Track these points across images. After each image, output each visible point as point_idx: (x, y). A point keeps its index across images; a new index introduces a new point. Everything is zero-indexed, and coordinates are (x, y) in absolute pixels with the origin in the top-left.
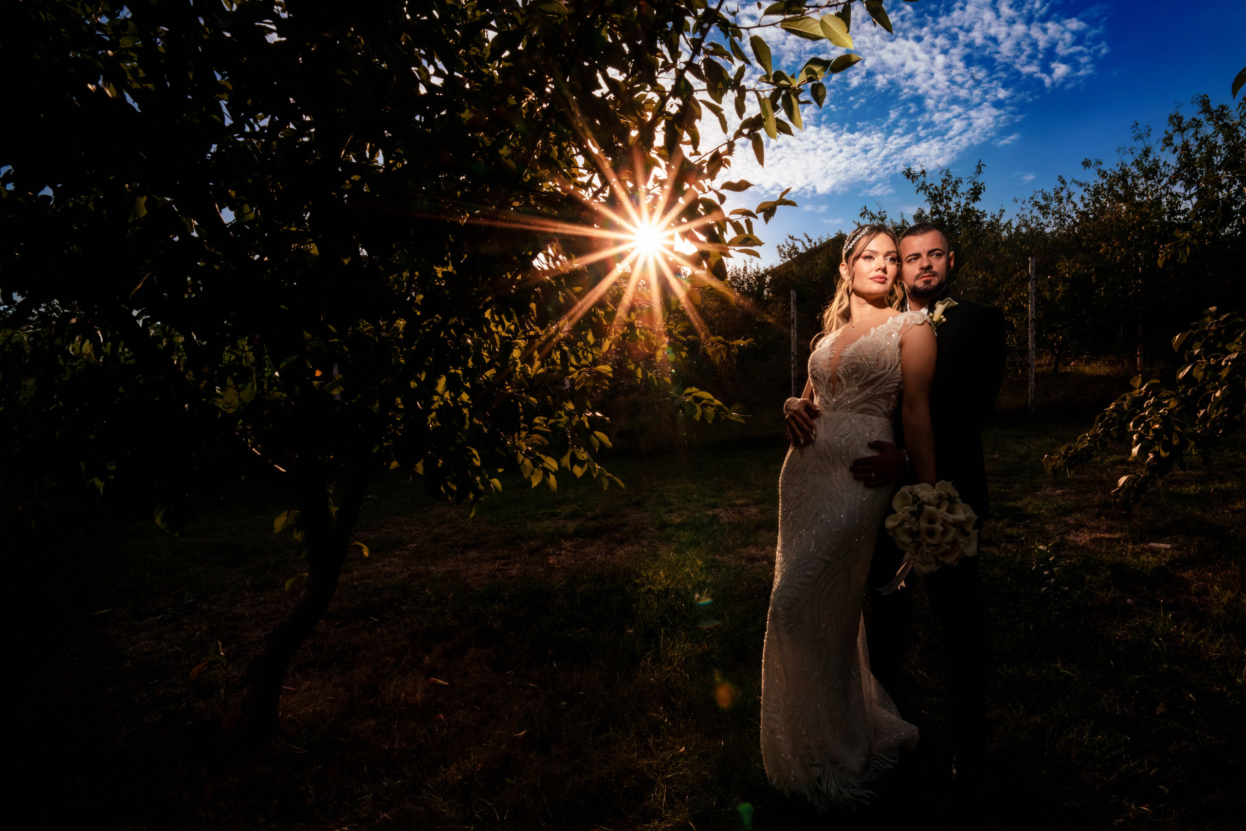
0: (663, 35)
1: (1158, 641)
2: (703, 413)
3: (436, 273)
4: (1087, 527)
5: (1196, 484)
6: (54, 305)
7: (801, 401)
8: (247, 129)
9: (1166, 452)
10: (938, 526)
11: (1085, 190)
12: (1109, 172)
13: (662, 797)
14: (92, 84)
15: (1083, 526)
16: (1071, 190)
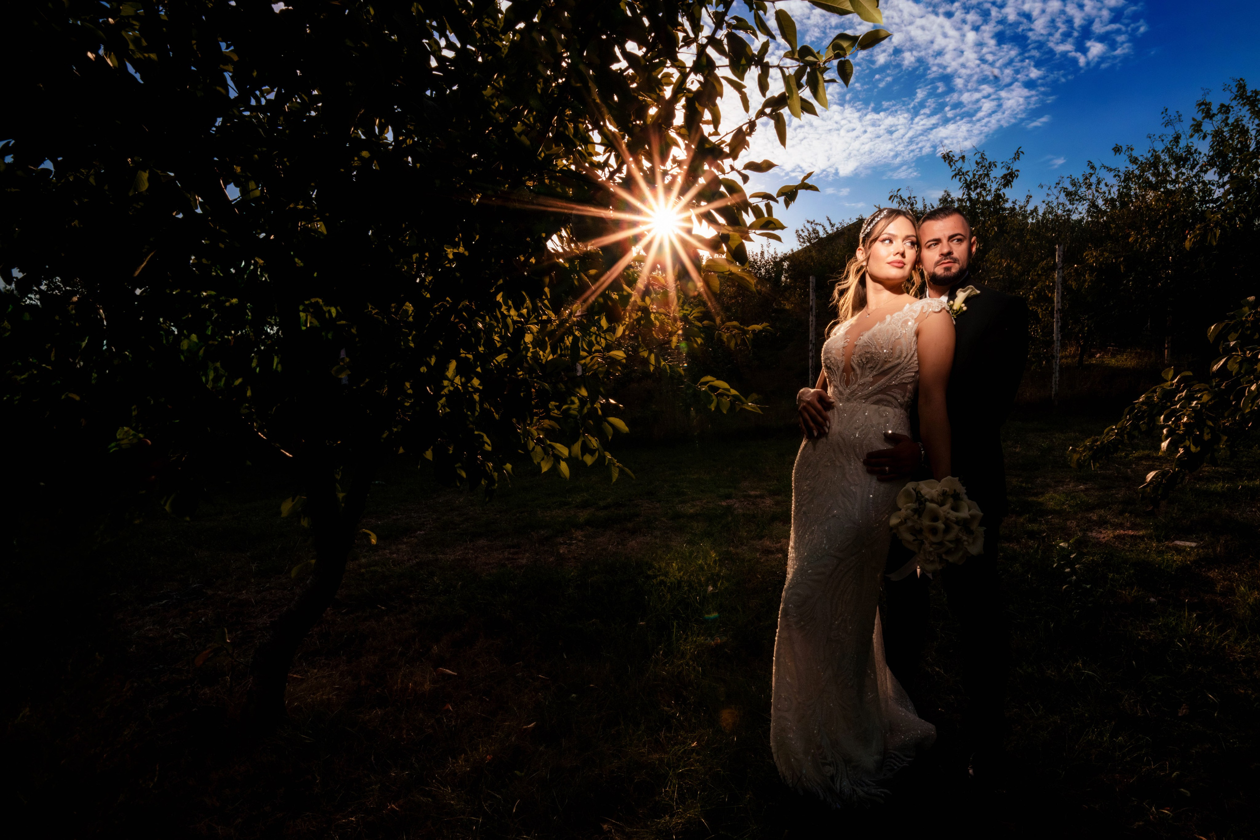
0: (685, 7)
1: (1181, 641)
2: (718, 403)
3: (447, 254)
4: (1111, 523)
5: (1223, 481)
6: (56, 282)
7: (814, 392)
8: (253, 102)
9: (1196, 447)
10: (940, 525)
11: (1115, 176)
12: (1140, 159)
13: (673, 792)
14: (92, 53)
15: (1106, 523)
16: (1100, 176)
